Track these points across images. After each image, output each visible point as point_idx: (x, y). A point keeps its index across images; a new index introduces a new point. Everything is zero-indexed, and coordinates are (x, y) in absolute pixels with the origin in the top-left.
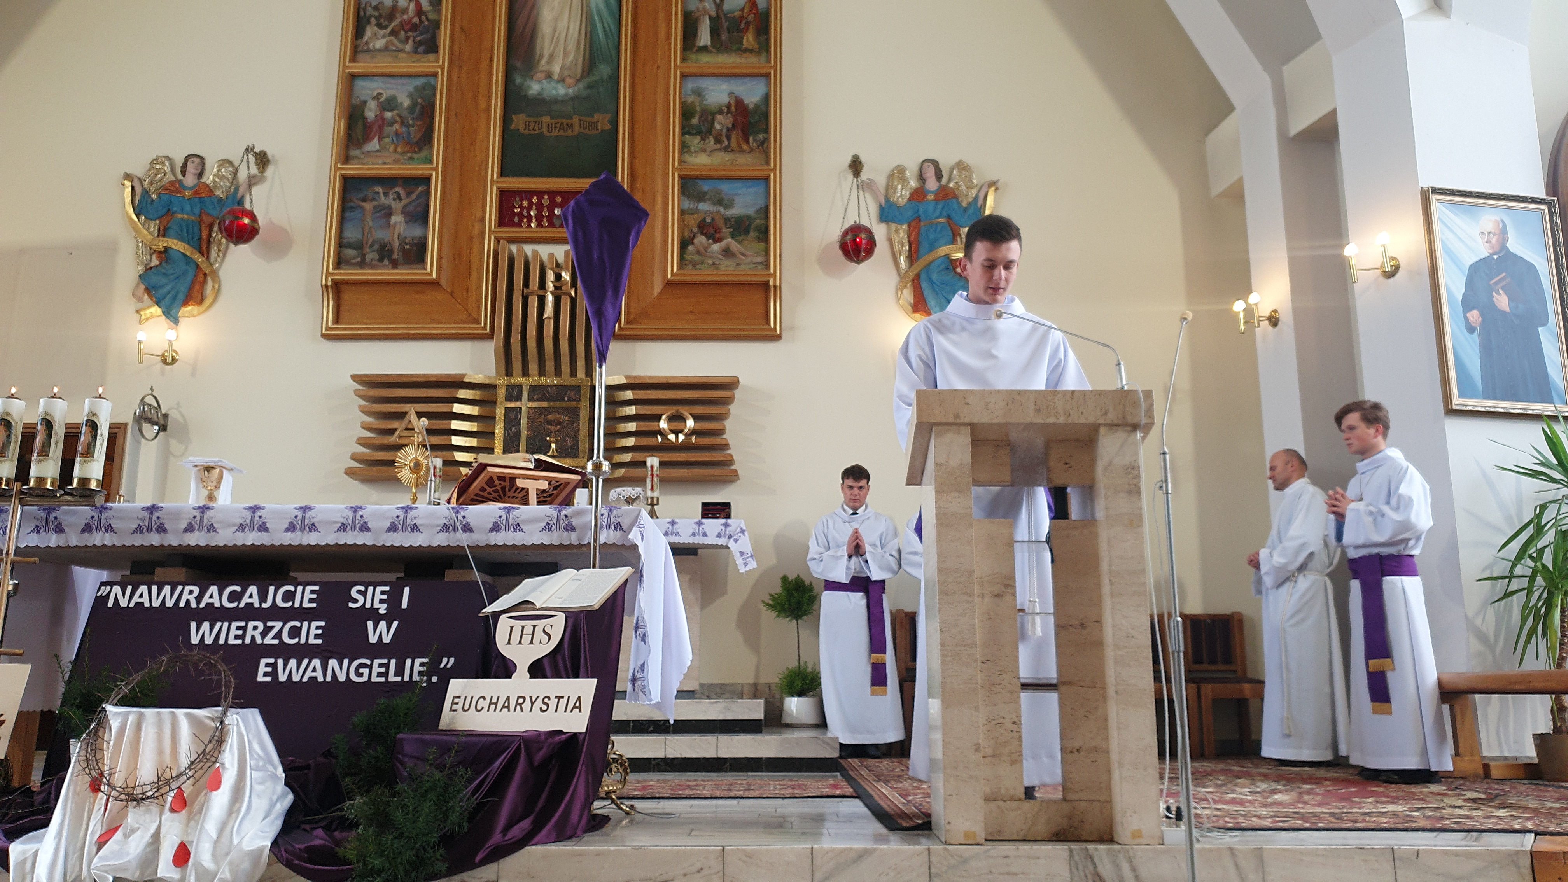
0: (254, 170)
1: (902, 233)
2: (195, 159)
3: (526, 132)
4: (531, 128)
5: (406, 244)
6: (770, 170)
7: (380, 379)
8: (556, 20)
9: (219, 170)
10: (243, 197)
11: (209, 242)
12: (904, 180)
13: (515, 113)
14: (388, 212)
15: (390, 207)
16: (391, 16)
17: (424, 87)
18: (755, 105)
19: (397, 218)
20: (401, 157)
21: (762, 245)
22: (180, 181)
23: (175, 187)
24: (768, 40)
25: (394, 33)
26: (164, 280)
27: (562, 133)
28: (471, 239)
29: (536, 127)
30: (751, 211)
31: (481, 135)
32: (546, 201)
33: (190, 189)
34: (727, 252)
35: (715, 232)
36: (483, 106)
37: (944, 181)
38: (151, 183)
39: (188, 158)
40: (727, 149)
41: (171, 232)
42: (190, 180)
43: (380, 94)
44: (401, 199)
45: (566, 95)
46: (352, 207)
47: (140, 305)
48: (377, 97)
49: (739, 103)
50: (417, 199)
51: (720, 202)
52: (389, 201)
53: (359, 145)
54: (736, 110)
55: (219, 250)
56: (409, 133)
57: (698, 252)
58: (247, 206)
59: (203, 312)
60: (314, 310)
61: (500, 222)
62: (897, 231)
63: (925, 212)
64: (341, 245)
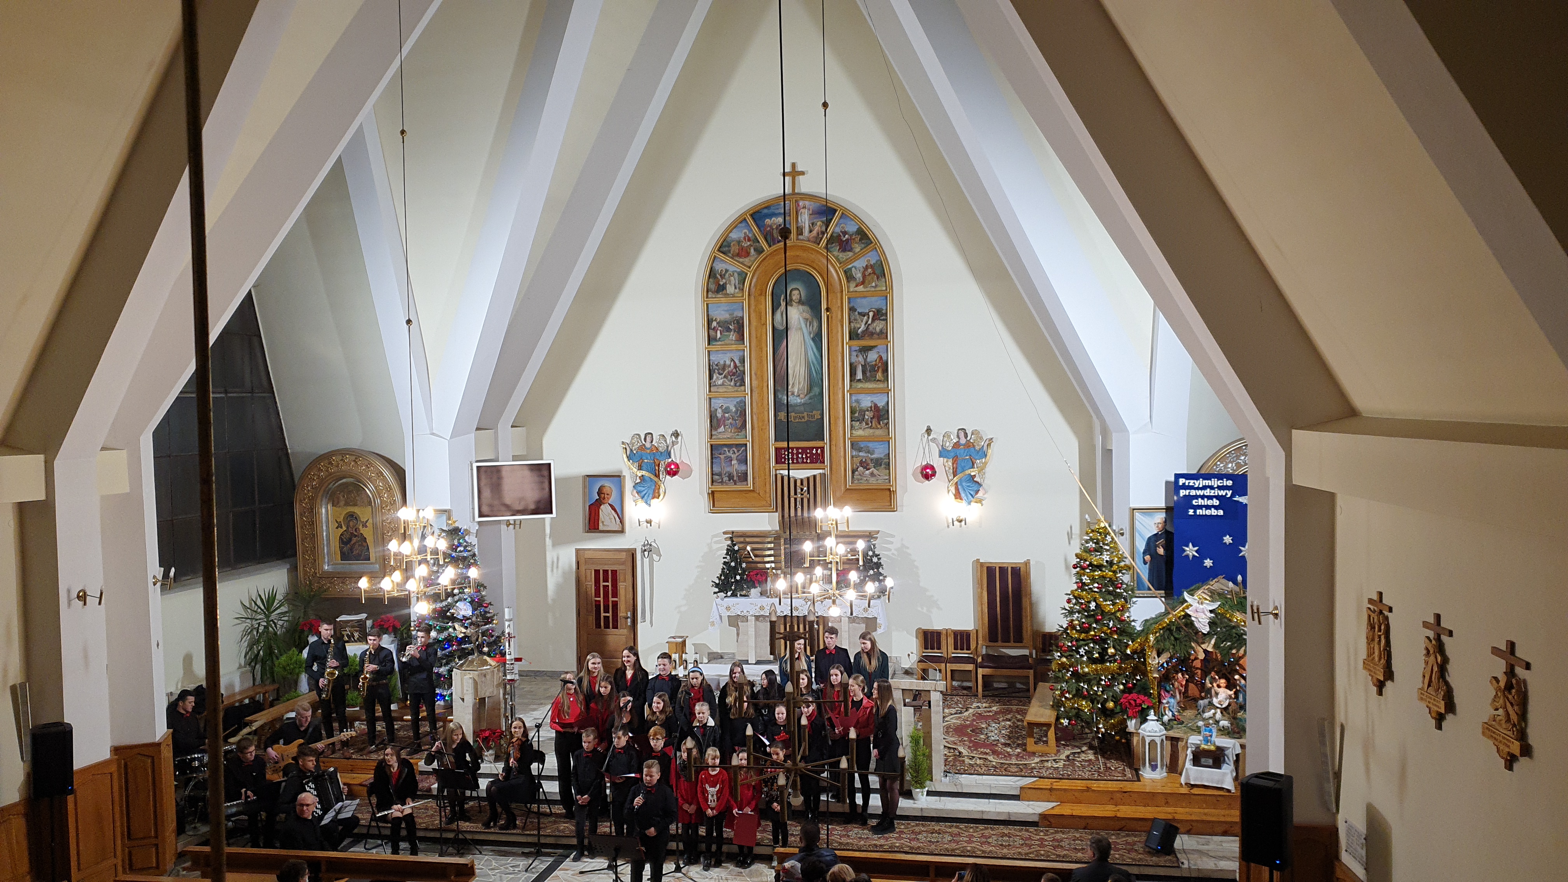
0: (674, 439)
2: (649, 435)
3: (785, 420)
4: (787, 417)
5: (739, 473)
6: (891, 438)
7: (736, 534)
8: (794, 367)
10: (670, 452)
11: (659, 474)
13: (780, 412)
15: (731, 457)
16: (724, 369)
17: (741, 402)
19: (734, 462)
20: (733, 434)
21: (887, 471)
22: (644, 445)
23: (642, 447)
24: (887, 375)
25: (725, 377)
26: (643, 489)
27: (800, 419)
28: (765, 468)
30: (882, 456)
31: (766, 422)
32: (795, 451)
33: (649, 449)
34: (872, 475)
35: (867, 465)
36: (766, 410)
37: (968, 438)
39: (646, 434)
40: (871, 427)
41: (642, 467)
42: (648, 445)
43: (723, 406)
44: (735, 454)
47: (635, 498)
48: (721, 407)
49: (876, 405)
50: (741, 453)
51: (868, 452)
52: (730, 454)
53: (716, 430)
54: (874, 409)
56: (736, 423)
57: (860, 475)
60: (704, 502)
61: (777, 463)
62: (947, 461)
63: (960, 454)
64: (712, 474)
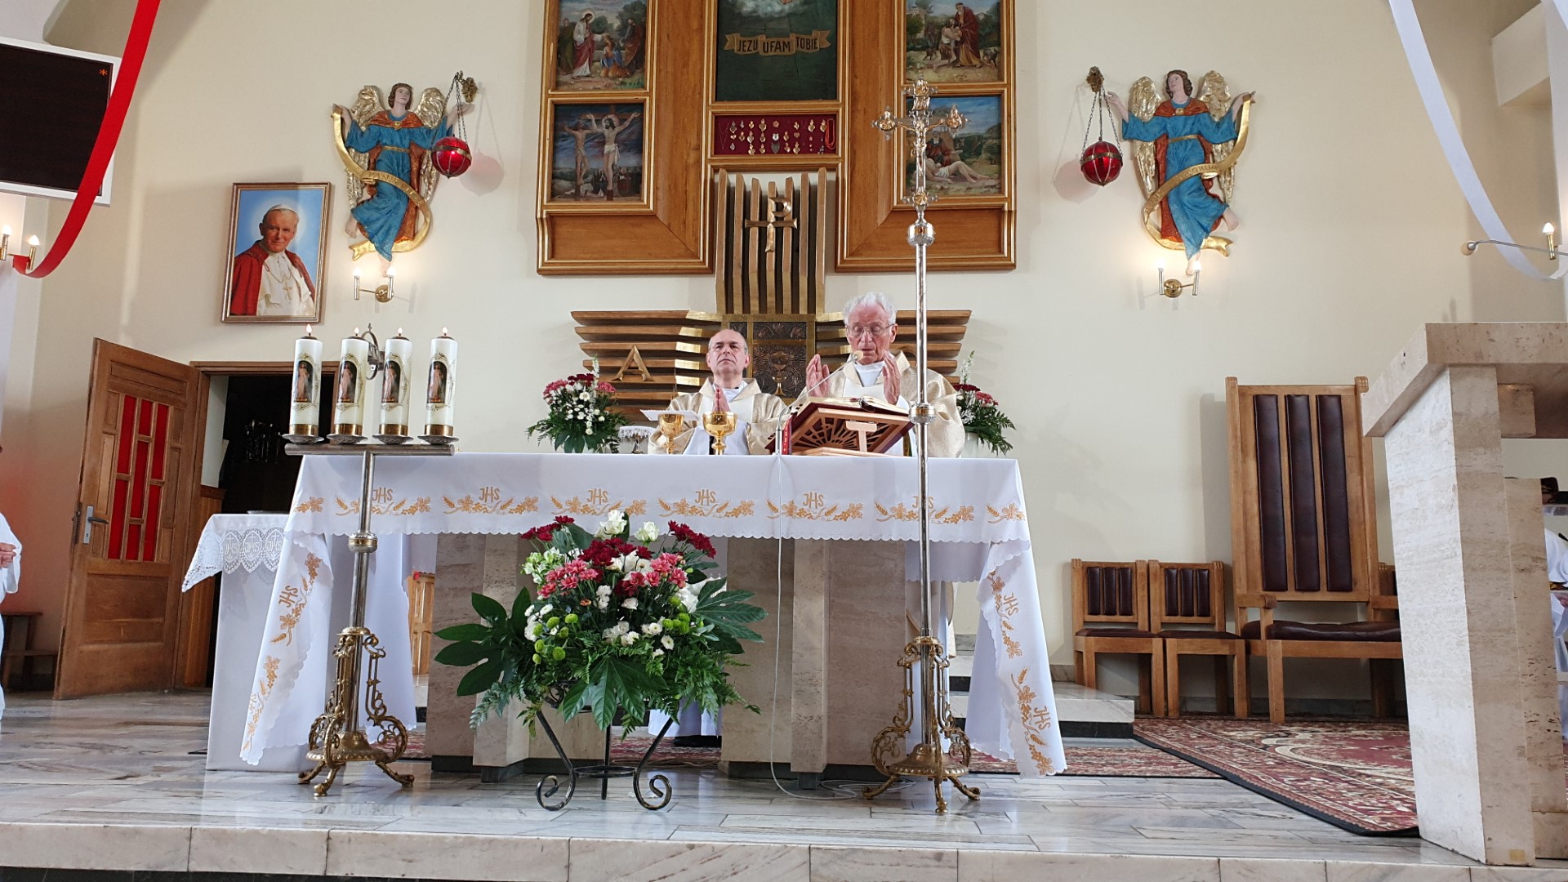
0: (463, 99)
1: (1148, 152)
2: (403, 88)
3: (741, 53)
4: (746, 48)
5: (621, 174)
6: (1004, 86)
7: (601, 316)
9: (427, 100)
10: (451, 127)
11: (419, 175)
12: (1150, 94)
13: (729, 33)
14: (601, 141)
15: (602, 135)
17: (634, 7)
18: (985, 15)
19: (610, 147)
20: (612, 82)
21: (995, 167)
22: (389, 111)
23: (384, 119)
26: (376, 215)
27: (778, 52)
28: (686, 168)
29: (751, 48)
30: (982, 131)
31: (694, 57)
32: (763, 126)
33: (399, 119)
34: (956, 176)
35: (944, 154)
36: (695, 25)
37: (1193, 95)
38: (360, 115)
39: (395, 87)
40: (954, 65)
41: (380, 163)
42: (398, 111)
43: (590, 15)
44: (614, 127)
45: (782, 11)
46: (564, 136)
47: (353, 241)
48: (586, 19)
49: (968, 13)
50: (630, 126)
52: (602, 129)
53: (569, 71)
54: (965, 22)
55: (430, 183)
56: (620, 56)
57: (926, 177)
58: (457, 136)
59: (415, 248)
60: (529, 245)
61: (717, 150)
62: (1142, 149)
63: (1174, 128)
64: (554, 177)
